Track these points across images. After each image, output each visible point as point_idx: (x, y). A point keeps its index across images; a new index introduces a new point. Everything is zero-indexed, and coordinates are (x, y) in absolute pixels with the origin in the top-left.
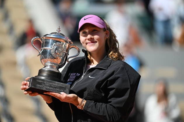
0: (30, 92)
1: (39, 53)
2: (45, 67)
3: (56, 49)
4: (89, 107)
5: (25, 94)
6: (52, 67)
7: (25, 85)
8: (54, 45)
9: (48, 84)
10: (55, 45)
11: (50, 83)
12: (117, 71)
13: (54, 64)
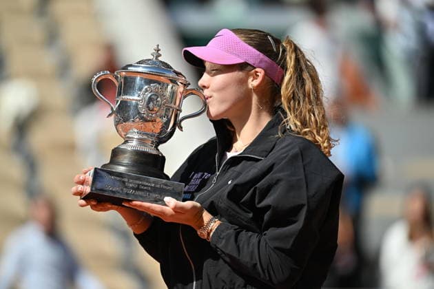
0: (94, 203)
1: (112, 109)
2: (126, 142)
3: (150, 99)
4: (222, 237)
5: (82, 206)
6: (141, 141)
7: (82, 183)
8: (144, 90)
9: (131, 183)
10: (146, 89)
11: (138, 182)
12: (279, 164)
13: (147, 134)
